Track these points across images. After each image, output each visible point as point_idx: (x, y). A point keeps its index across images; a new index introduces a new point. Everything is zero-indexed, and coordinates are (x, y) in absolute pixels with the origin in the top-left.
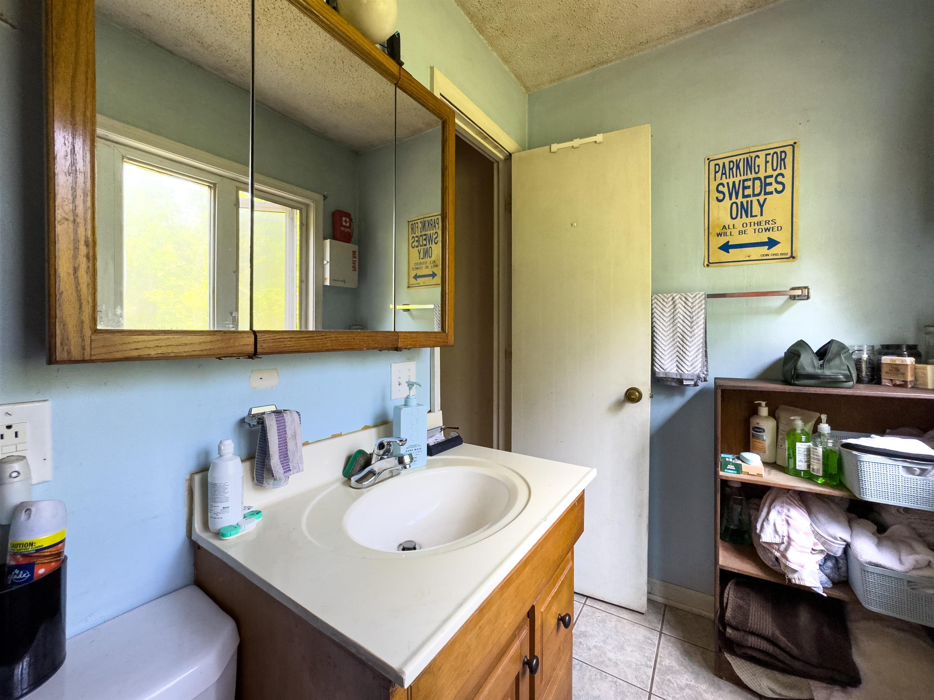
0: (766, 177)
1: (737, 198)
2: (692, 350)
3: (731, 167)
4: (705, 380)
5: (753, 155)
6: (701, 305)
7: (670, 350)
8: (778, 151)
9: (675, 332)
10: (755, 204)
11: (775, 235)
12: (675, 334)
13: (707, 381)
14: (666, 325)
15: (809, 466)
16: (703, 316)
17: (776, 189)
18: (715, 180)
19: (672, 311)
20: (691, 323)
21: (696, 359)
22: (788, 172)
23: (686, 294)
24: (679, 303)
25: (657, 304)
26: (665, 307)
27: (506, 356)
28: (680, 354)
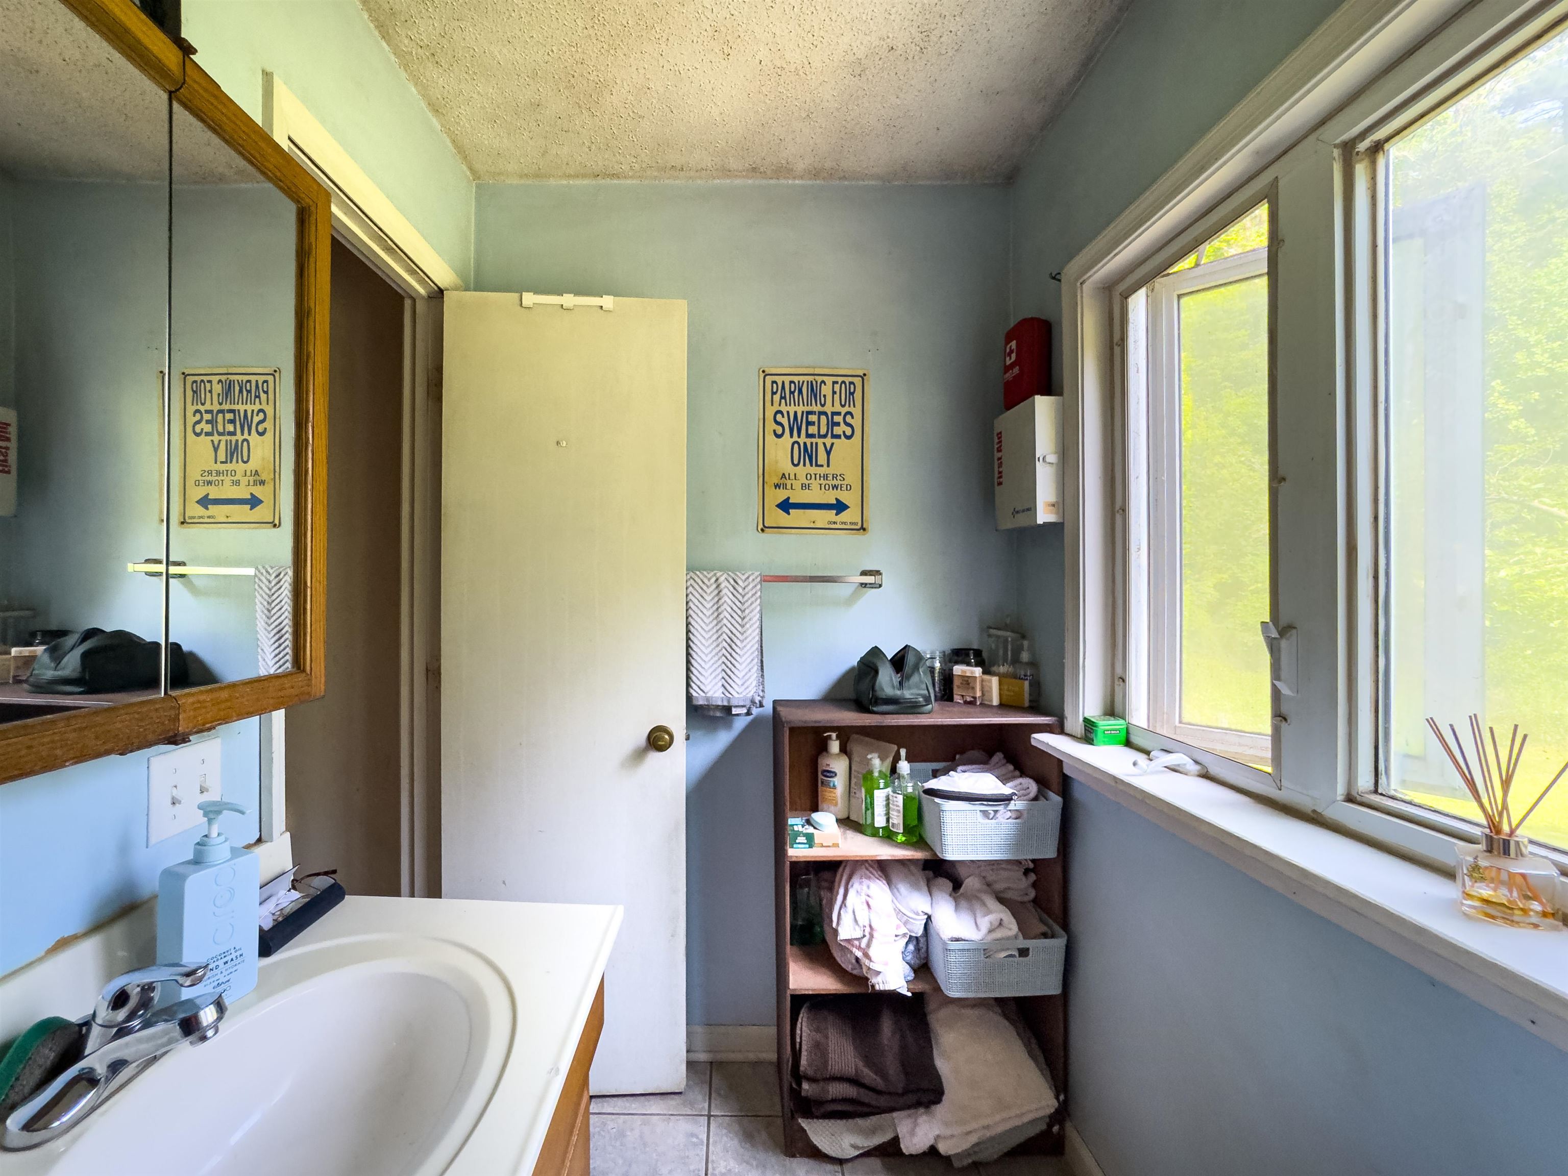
0: (833, 414)
1: (799, 436)
2: (744, 662)
3: (792, 390)
4: (761, 706)
5: (819, 379)
6: (756, 593)
7: (712, 661)
8: (848, 380)
9: (720, 633)
10: (821, 449)
11: (845, 497)
12: (719, 637)
13: (763, 706)
14: (707, 621)
15: (888, 821)
16: (758, 608)
17: (844, 432)
18: (772, 405)
19: (716, 599)
20: (743, 619)
21: (749, 675)
22: (857, 412)
23: (736, 575)
24: (726, 587)
25: (693, 587)
26: (706, 592)
27: (427, 679)
28: (727, 667)
